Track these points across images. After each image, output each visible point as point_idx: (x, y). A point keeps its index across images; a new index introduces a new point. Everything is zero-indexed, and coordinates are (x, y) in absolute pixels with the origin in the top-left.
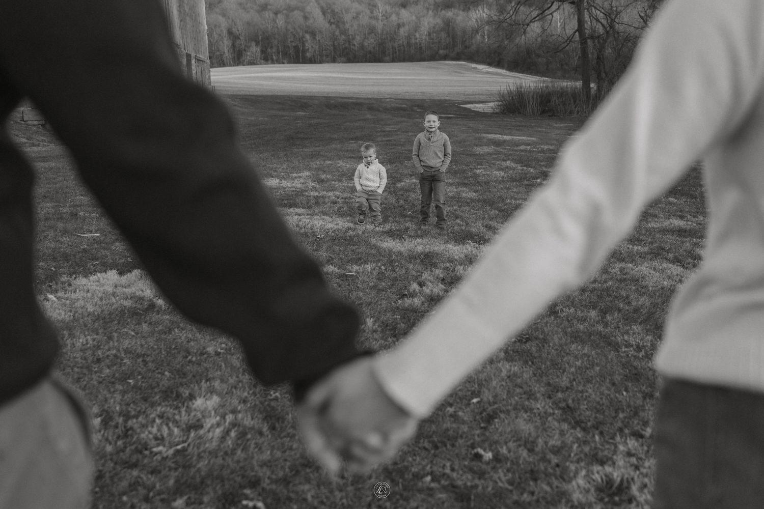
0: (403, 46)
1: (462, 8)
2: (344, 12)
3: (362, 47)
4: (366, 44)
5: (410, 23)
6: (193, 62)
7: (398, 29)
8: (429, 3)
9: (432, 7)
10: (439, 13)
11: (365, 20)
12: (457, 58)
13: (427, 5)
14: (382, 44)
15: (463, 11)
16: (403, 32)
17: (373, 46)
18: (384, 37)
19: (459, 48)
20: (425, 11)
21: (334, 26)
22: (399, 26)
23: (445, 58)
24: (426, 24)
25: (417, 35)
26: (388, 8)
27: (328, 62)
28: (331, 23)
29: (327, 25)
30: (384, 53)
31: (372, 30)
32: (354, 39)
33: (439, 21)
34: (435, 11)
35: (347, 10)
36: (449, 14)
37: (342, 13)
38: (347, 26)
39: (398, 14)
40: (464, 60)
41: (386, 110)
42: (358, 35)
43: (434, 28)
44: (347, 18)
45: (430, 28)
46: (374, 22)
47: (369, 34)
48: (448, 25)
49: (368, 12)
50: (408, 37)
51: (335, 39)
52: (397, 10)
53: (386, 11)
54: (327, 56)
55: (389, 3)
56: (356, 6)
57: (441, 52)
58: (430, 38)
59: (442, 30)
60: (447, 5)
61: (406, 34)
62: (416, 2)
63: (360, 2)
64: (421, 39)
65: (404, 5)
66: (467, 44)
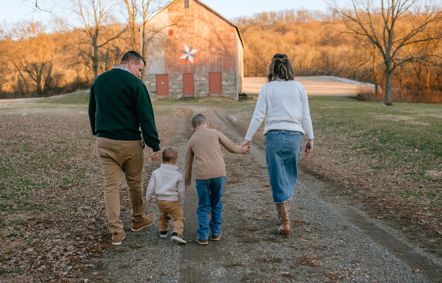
0: (297, 67)
1: (332, 44)
2: (262, 48)
5: (301, 54)
7: (294, 57)
9: (314, 44)
10: (318, 48)
12: (329, 74)
13: (311, 43)
15: (333, 46)
16: (297, 59)
19: (330, 69)
20: (310, 47)
21: (256, 56)
22: (295, 56)
23: (322, 74)
24: (311, 55)
25: (306, 61)
27: (252, 76)
28: (255, 54)
29: (253, 55)
33: (318, 53)
34: (316, 47)
35: (264, 47)
36: (325, 49)
37: (261, 48)
38: (264, 56)
39: (294, 49)
40: (333, 76)
43: (316, 57)
44: (264, 51)
45: (313, 57)
48: (324, 56)
49: (276, 47)
50: (300, 62)
51: (257, 63)
52: (293, 46)
53: (287, 47)
54: (252, 73)
55: (288, 42)
56: (269, 44)
57: (320, 71)
58: (313, 63)
59: (320, 58)
60: (324, 43)
61: (299, 61)
62: (305, 42)
63: (271, 42)
64: (308, 63)
65: (297, 43)
66: (335, 66)
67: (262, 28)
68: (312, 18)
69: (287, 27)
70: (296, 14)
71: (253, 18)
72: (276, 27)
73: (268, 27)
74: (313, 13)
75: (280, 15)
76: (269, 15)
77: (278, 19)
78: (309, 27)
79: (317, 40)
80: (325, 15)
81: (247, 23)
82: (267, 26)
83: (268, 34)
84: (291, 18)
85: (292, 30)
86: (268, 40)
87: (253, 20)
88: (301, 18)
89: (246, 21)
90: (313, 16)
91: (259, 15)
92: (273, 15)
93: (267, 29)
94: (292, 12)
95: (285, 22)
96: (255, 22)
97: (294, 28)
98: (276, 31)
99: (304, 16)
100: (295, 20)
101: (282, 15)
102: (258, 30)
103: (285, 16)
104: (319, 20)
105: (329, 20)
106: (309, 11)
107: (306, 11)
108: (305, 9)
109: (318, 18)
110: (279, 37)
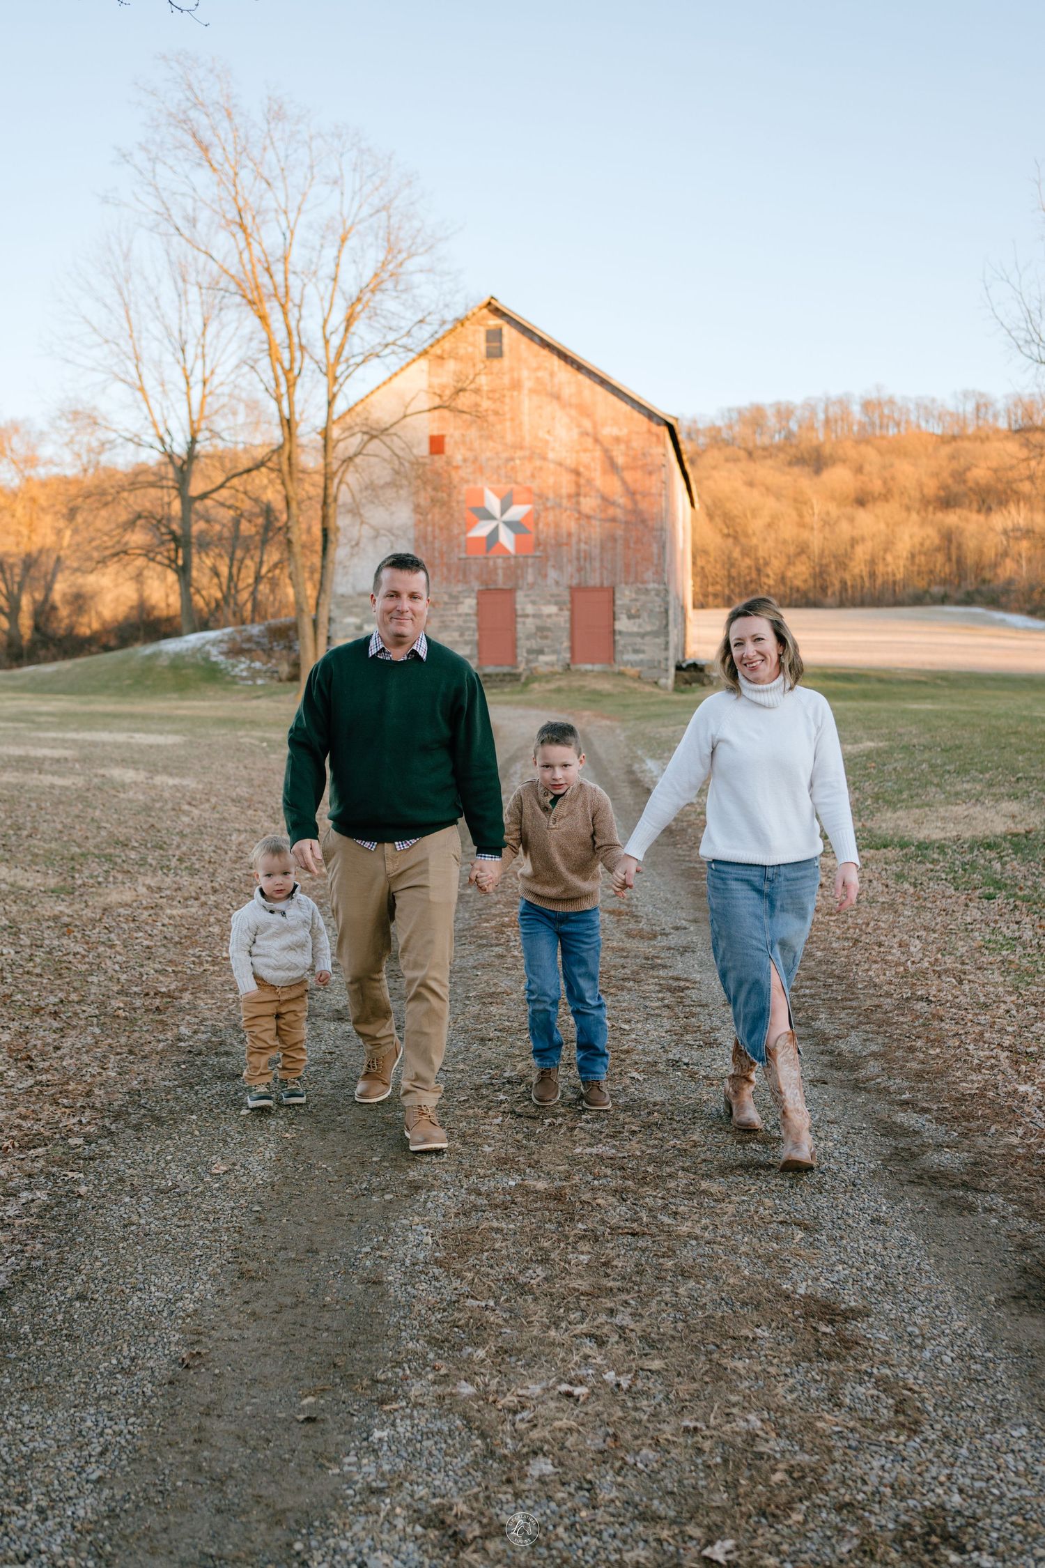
0: (862, 577)
1: (975, 506)
2: (749, 515)
3: (783, 579)
4: (789, 574)
5: (874, 535)
7: (852, 547)
8: (910, 497)
9: (917, 505)
10: (930, 516)
11: (788, 530)
12: (969, 600)
13: (906, 501)
14: (820, 574)
15: (979, 511)
16: (861, 552)
17: (804, 577)
18: (824, 562)
19: (970, 584)
20: (904, 514)
21: (730, 541)
22: (854, 542)
23: (943, 600)
24: (906, 537)
25: (889, 558)
26: (831, 507)
27: (717, 607)
28: (726, 536)
29: (719, 540)
30: (824, 589)
31: (803, 550)
32: (767, 564)
33: (931, 531)
34: (923, 514)
35: (755, 512)
36: (952, 519)
37: (745, 516)
38: (754, 541)
39: (851, 520)
40: (980, 604)
42: (776, 557)
43: (922, 544)
44: (756, 525)
45: (913, 546)
46: (805, 534)
47: (799, 554)
48: (950, 541)
49: (794, 514)
50: (872, 562)
51: (732, 565)
52: (849, 510)
53: (828, 513)
54: (716, 596)
55: (832, 498)
56: (771, 504)
57: (936, 590)
58: (913, 563)
59: (938, 549)
60: (947, 502)
61: (868, 557)
62: (886, 496)
63: (778, 497)
64: (896, 565)
65: (861, 502)
66: (988, 575)
67: (750, 454)
68: (907, 422)
69: (827, 450)
70: (856, 409)
71: (719, 423)
72: (793, 451)
73: (768, 452)
74: (912, 406)
75: (807, 414)
76: (770, 413)
77: (800, 427)
78: (899, 449)
79: (926, 491)
80: (951, 415)
81: (702, 440)
82: (765, 449)
83: (766, 472)
84: (840, 423)
85: (844, 461)
86: (769, 490)
87: (719, 430)
88: (873, 424)
89: (698, 431)
90: (913, 418)
91: (740, 412)
92: (784, 413)
93: (765, 458)
94: (843, 403)
95: (821, 437)
96: (725, 434)
97: (852, 453)
98: (790, 464)
99: (882, 416)
100: (855, 428)
101: (813, 412)
102: (736, 460)
103: (821, 416)
104: (931, 430)
105: (964, 426)
106: (898, 399)
107: (891, 402)
108: (885, 394)
109: (927, 421)
110: (803, 480)
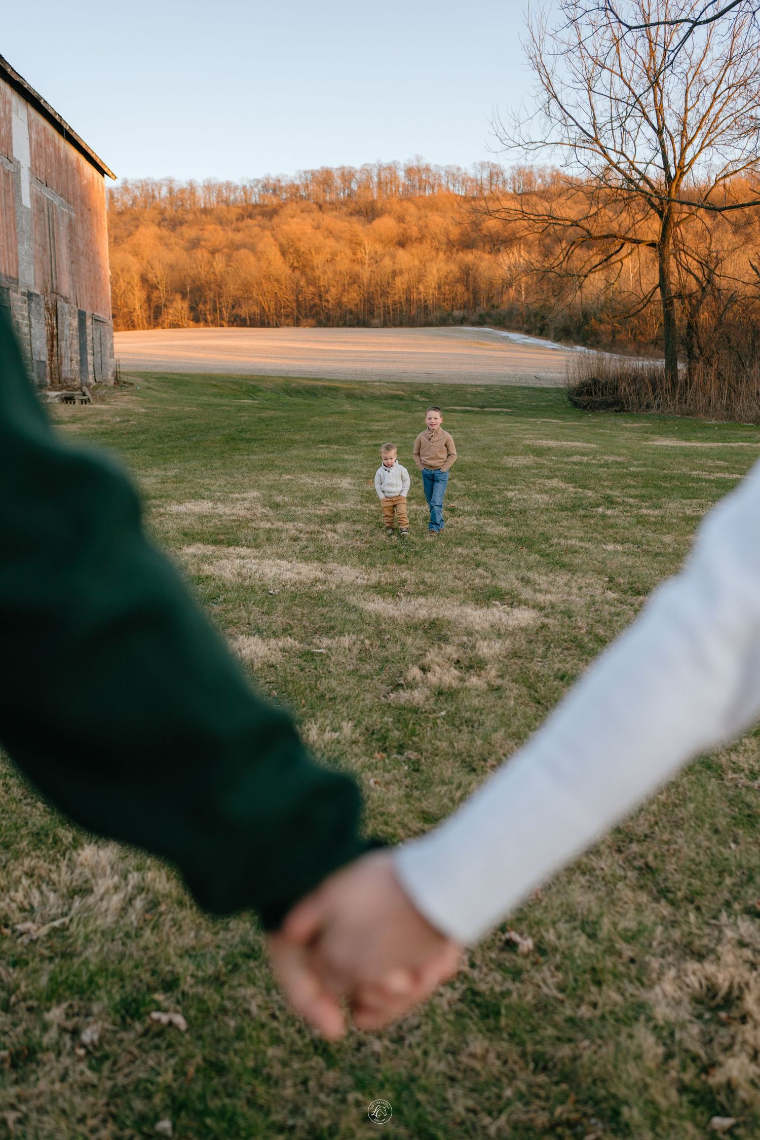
0: (400, 303)
1: (487, 247)
2: (313, 252)
3: (339, 304)
4: (345, 300)
5: (410, 269)
6: (89, 322)
7: (393, 278)
8: (439, 241)
9: (444, 247)
10: (454, 256)
11: (344, 264)
12: (481, 322)
13: (436, 244)
14: (369, 300)
15: (490, 253)
16: (400, 282)
17: (356, 302)
18: (371, 290)
19: (483, 308)
20: (434, 253)
21: (298, 273)
22: (394, 274)
23: (462, 322)
24: (435, 271)
25: (421, 288)
26: (379, 247)
27: (288, 326)
28: (294, 269)
29: (289, 271)
30: (371, 313)
31: (355, 279)
32: (327, 292)
33: (453, 267)
34: (448, 253)
35: (318, 250)
36: (469, 257)
37: (311, 253)
38: (318, 273)
39: (393, 257)
40: (490, 325)
41: (374, 398)
42: (333, 286)
43: (446, 277)
44: (318, 260)
45: (440, 278)
46: (357, 268)
47: (350, 285)
48: (468, 275)
49: (349, 253)
50: (408, 291)
51: (300, 292)
52: (392, 250)
53: (376, 252)
54: (287, 316)
55: (380, 240)
56: (331, 242)
57: (457, 313)
58: (440, 293)
59: (458, 281)
60: (467, 244)
61: (405, 287)
62: (421, 240)
63: (338, 238)
64: (427, 294)
65: (402, 243)
66: (495, 301)
67: (320, 207)
68: (440, 185)
69: (379, 205)
70: (401, 174)
71: (297, 182)
72: (352, 205)
73: (334, 206)
74: (443, 173)
75: (364, 177)
76: (336, 175)
77: (359, 187)
78: (432, 205)
79: (451, 237)
80: (472, 180)
82: (332, 203)
83: (329, 220)
84: (389, 185)
85: (390, 213)
86: (330, 233)
87: (297, 188)
88: (413, 186)
89: (281, 188)
90: (443, 182)
91: (313, 174)
92: (347, 176)
93: (332, 210)
94: (391, 169)
95: (375, 195)
96: (302, 191)
97: (397, 207)
98: (351, 214)
99: (420, 180)
100: (401, 189)
101: (370, 178)
102: (309, 211)
103: (375, 179)
104: (457, 192)
105: (481, 189)
106: (432, 168)
107: (427, 169)
108: (423, 163)
109: (454, 186)
110: (357, 226)
